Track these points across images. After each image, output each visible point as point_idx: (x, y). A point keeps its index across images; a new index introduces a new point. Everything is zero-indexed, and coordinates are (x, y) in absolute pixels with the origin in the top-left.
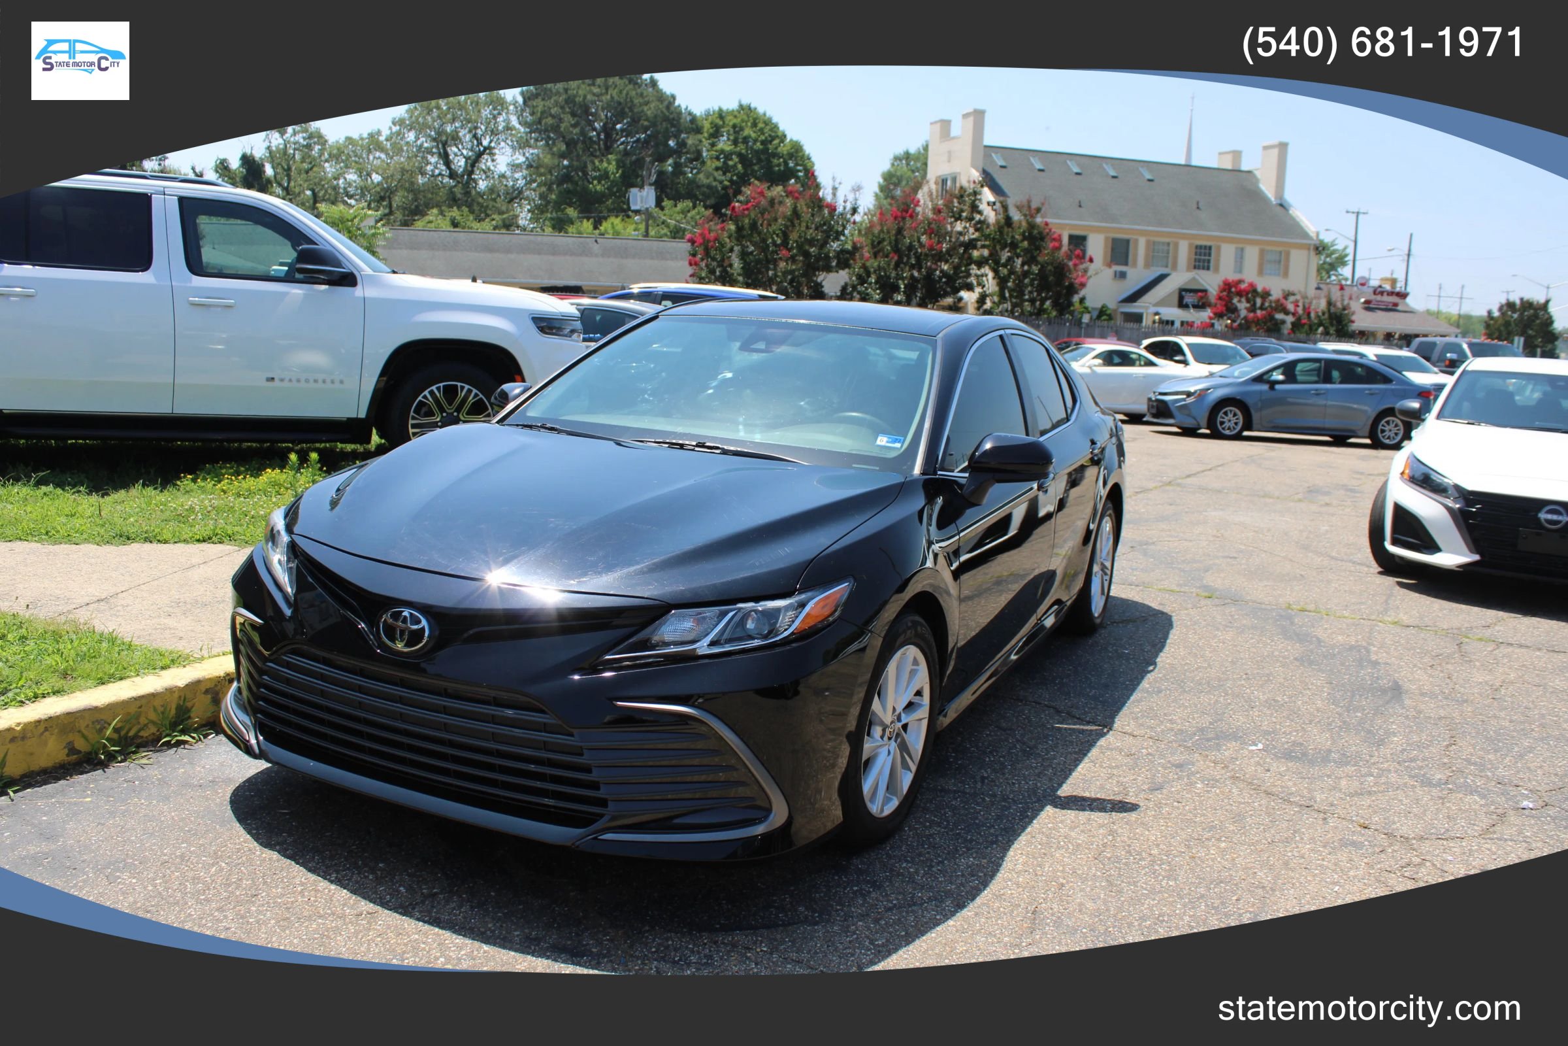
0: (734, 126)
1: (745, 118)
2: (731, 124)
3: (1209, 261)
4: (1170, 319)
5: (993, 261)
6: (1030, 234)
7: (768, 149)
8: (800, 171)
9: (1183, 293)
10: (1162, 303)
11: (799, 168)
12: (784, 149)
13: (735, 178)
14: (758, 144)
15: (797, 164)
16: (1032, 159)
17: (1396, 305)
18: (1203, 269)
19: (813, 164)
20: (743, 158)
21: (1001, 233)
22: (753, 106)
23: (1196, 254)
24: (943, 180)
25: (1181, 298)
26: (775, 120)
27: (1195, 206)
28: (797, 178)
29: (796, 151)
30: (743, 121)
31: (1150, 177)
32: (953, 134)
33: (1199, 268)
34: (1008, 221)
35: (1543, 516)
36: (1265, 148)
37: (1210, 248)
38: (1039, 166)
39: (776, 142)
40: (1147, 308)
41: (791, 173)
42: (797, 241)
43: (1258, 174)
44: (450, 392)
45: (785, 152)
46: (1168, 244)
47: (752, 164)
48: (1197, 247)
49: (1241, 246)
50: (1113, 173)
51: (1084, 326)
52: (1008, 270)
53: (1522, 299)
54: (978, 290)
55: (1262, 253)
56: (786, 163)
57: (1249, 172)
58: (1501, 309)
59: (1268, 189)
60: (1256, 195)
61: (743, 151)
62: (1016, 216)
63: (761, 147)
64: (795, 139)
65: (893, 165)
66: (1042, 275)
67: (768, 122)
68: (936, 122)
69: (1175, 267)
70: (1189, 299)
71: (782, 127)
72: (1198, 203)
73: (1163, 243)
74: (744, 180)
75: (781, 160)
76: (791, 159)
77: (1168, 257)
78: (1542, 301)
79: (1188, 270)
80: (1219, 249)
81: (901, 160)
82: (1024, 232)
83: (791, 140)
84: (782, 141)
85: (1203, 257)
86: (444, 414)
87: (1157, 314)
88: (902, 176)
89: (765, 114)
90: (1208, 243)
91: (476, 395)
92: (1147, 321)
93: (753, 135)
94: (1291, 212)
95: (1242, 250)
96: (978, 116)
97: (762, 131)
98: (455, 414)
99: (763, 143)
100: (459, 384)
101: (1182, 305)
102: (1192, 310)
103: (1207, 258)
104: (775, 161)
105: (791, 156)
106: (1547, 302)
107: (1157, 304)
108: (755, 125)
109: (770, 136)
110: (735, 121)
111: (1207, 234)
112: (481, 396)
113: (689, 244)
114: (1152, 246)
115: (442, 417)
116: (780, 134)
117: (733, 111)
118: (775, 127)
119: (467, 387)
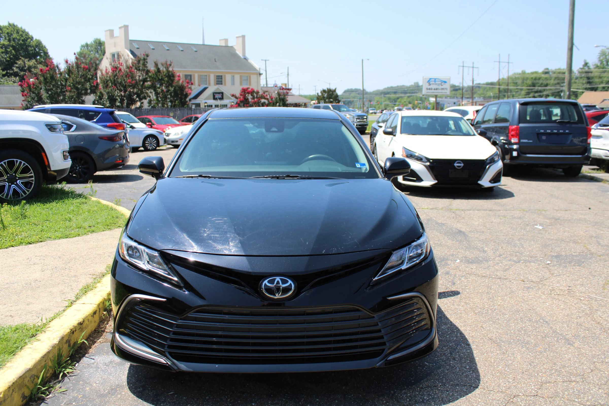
0: (8, 33)
1: (13, 30)
2: (6, 32)
3: (222, 81)
4: (211, 104)
5: (153, 87)
6: (169, 74)
7: (26, 44)
8: (42, 53)
9: (215, 94)
10: (207, 98)
11: (41, 51)
12: (33, 43)
13: (12, 57)
14: (21, 41)
15: (40, 50)
16: (149, 44)
17: (288, 93)
18: (220, 84)
19: (47, 50)
20: (14, 48)
21: (156, 75)
22: (15, 24)
23: (217, 79)
24: (113, 55)
25: (214, 96)
26: (27, 31)
27: (214, 60)
28: (41, 56)
29: (39, 44)
30: (11, 31)
31: (195, 50)
32: (115, 35)
33: (218, 84)
34: (158, 69)
35: (456, 165)
36: (237, 37)
37: (222, 76)
38: (152, 47)
39: (29, 40)
40: (202, 101)
41: (38, 54)
42: (72, 83)
43: (235, 47)
44: (11, 164)
45: (34, 45)
46: (206, 76)
47: (18, 50)
48: (217, 76)
49: (233, 75)
50: (181, 49)
51: (193, 110)
52: (161, 90)
53: (327, 89)
54: (148, 99)
55: (241, 77)
56: (35, 50)
57: (232, 47)
58: (321, 92)
59: (239, 53)
60: (235, 55)
61: (14, 45)
62: (162, 68)
63: (22, 43)
64: (37, 39)
65: (81, 49)
66: (175, 91)
67: (24, 31)
68: (107, 31)
69: (209, 84)
70: (217, 96)
71: (31, 34)
72: (215, 59)
73: (204, 75)
74: (17, 58)
75: (33, 48)
76: (37, 48)
77: (206, 81)
78: (334, 89)
79: (215, 85)
80: (225, 76)
81: (84, 47)
82: (166, 74)
83: (36, 39)
84: (32, 40)
85: (219, 80)
86: (8, 175)
87: (206, 103)
88: (86, 54)
89: (22, 28)
90: (220, 74)
91: (24, 164)
92: (202, 106)
93: (18, 37)
94: (249, 61)
95: (233, 76)
96: (126, 28)
97: (22, 35)
98: (14, 174)
99: (23, 41)
100: (15, 160)
101: (215, 99)
102: (219, 100)
103: (221, 80)
104: (30, 49)
105: (37, 46)
106: (336, 89)
107: (206, 99)
108: (18, 32)
109: (26, 38)
110: (8, 31)
111: (220, 71)
112: (27, 164)
113: (20, 87)
114: (200, 77)
115: (7, 176)
116: (30, 37)
117: (6, 26)
118: (27, 34)
119: (19, 161)
